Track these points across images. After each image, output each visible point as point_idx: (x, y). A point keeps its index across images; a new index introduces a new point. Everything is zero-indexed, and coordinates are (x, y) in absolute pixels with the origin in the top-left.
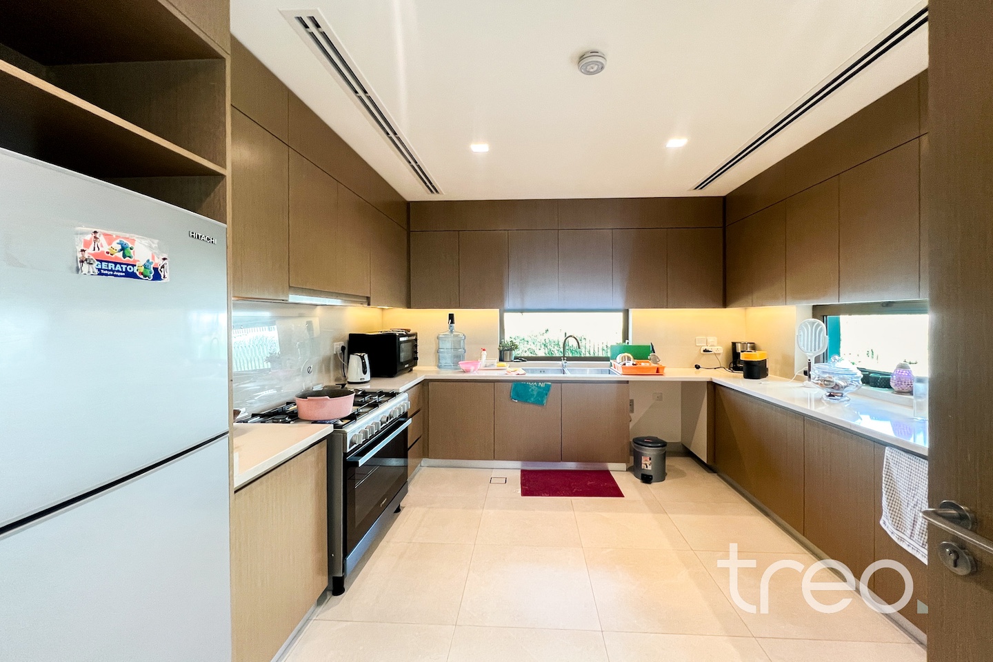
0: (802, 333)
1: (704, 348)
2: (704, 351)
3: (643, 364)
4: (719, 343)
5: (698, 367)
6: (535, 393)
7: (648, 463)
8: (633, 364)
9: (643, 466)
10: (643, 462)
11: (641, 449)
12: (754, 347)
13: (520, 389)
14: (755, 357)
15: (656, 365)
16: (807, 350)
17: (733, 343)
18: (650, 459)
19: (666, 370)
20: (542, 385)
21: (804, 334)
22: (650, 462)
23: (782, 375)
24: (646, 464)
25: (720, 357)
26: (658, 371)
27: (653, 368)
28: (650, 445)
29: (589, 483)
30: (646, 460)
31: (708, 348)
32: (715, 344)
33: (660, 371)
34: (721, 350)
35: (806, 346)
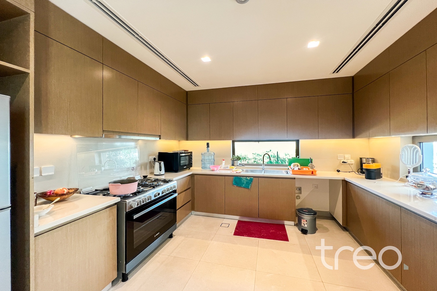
0: (404, 153)
1: (343, 161)
2: (342, 162)
3: (304, 169)
4: (352, 158)
5: (338, 171)
6: (245, 183)
7: (305, 223)
8: (299, 169)
9: (303, 225)
10: (302, 222)
11: (302, 215)
12: (374, 161)
13: (237, 180)
14: (373, 166)
15: (312, 170)
16: (408, 163)
17: (360, 158)
18: (306, 221)
19: (317, 172)
20: (248, 178)
21: (405, 154)
22: (306, 222)
23: (391, 178)
24: (304, 224)
25: (352, 166)
26: (312, 173)
27: (310, 171)
28: (307, 213)
29: (271, 231)
30: (304, 221)
31: (345, 161)
32: (350, 158)
33: (314, 173)
34: (353, 161)
35: (406, 161)
